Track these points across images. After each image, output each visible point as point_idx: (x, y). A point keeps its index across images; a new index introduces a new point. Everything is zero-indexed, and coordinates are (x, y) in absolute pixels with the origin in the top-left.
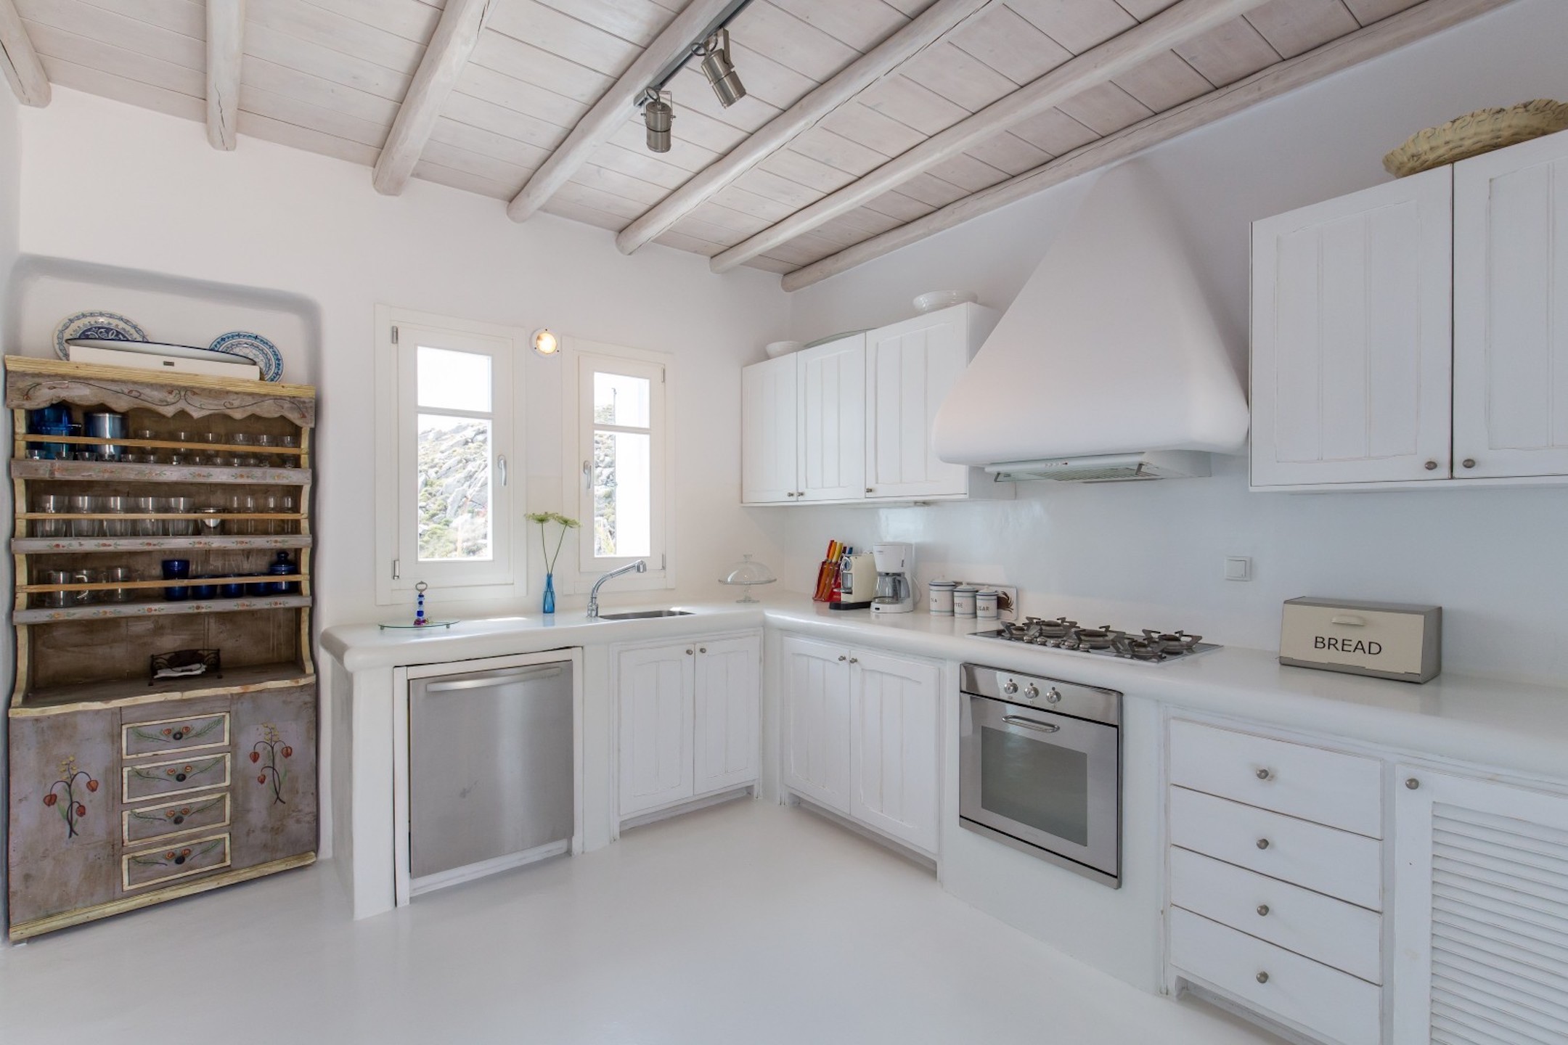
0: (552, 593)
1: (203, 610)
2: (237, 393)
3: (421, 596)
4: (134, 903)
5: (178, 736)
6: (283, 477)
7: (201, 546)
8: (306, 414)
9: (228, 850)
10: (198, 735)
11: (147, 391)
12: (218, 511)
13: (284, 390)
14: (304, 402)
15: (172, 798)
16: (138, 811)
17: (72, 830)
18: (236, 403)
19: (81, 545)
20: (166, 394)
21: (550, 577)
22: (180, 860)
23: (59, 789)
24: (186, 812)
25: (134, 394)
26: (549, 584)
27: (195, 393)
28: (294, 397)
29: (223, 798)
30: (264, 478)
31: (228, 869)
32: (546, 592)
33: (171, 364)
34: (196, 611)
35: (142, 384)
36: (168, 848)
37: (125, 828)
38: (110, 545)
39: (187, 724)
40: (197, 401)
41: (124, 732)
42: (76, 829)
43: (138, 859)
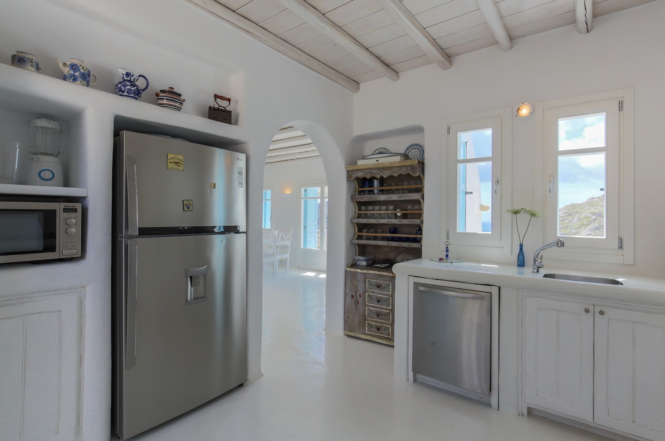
0: (523, 255)
1: (390, 245)
2: (395, 167)
3: (447, 248)
4: (368, 337)
5: (378, 287)
6: (412, 197)
7: (390, 222)
8: (415, 171)
9: (390, 332)
10: (383, 288)
11: (374, 171)
12: (401, 210)
13: (407, 163)
14: (414, 166)
15: (377, 307)
16: (370, 308)
17: (356, 308)
18: (395, 171)
19: (363, 221)
20: (378, 171)
21: (521, 246)
22: (378, 329)
23: (354, 294)
24: (380, 313)
25: (371, 172)
26: (521, 249)
27: (384, 169)
28: (411, 165)
29: (389, 313)
30: (406, 197)
31: (389, 339)
32: (519, 254)
33: (378, 161)
34: (388, 245)
35: (371, 169)
36: (376, 324)
37: (367, 312)
38: (369, 221)
39: (381, 283)
40: (385, 172)
41: (367, 281)
42: (357, 308)
43: (370, 324)
